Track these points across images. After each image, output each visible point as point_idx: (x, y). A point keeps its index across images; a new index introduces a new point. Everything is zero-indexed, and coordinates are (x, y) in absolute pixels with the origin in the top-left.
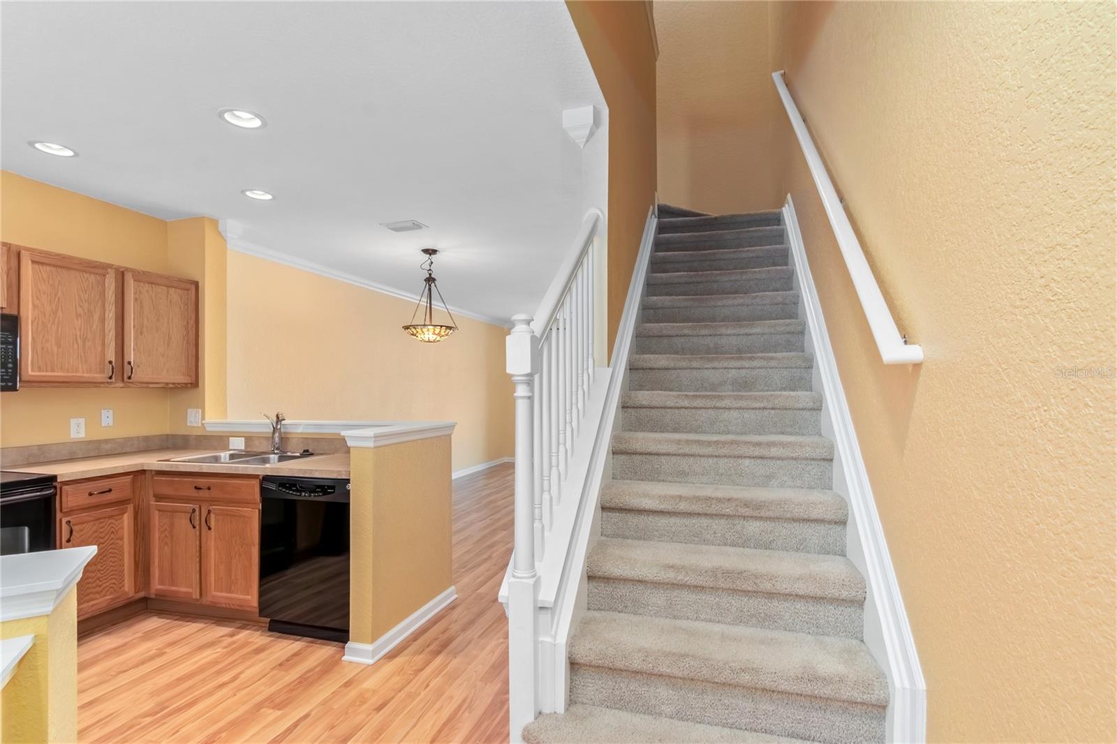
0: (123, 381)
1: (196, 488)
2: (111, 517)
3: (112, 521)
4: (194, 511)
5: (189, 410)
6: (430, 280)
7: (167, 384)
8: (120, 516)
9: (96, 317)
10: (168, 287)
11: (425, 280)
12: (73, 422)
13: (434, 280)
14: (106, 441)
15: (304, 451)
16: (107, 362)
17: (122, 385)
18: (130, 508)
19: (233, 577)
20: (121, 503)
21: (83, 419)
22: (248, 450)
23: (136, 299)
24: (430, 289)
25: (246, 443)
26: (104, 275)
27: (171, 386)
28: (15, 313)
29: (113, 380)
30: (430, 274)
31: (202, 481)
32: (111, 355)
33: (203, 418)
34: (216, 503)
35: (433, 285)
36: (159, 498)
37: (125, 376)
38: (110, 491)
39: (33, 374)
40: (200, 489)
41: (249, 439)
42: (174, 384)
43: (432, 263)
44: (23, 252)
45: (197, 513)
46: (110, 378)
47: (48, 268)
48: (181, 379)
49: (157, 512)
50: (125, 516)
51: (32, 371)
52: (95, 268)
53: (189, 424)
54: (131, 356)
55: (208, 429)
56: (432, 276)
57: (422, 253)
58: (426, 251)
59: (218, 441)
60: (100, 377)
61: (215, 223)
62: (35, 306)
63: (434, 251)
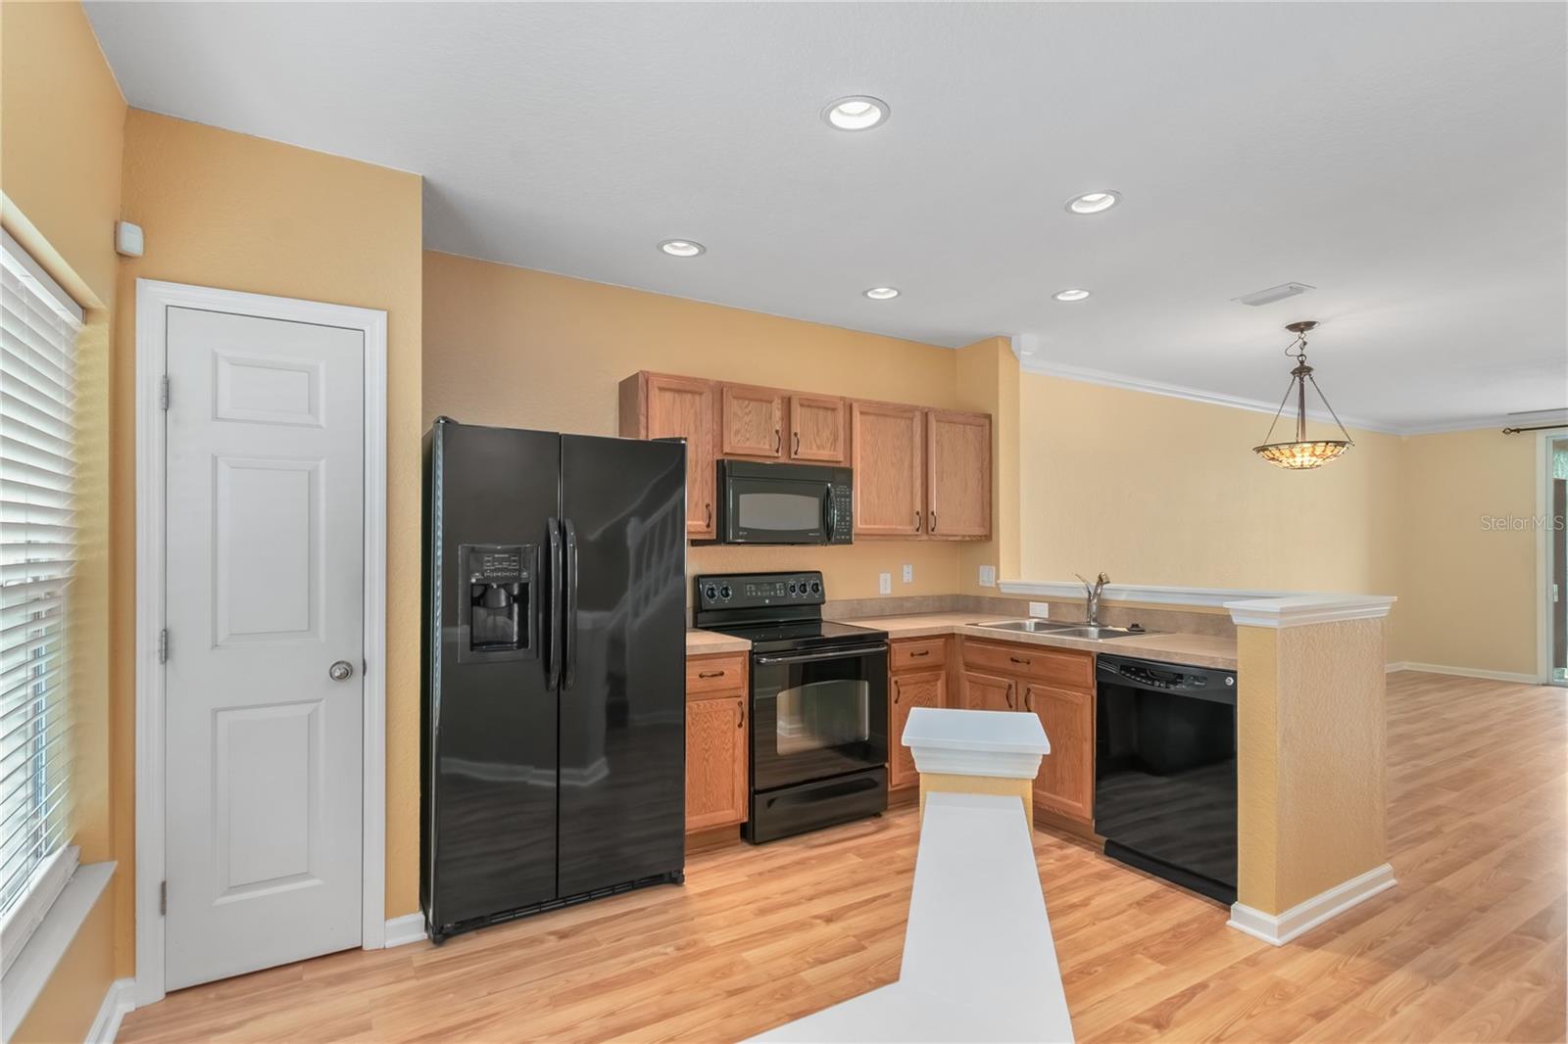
0: (927, 533)
1: (1012, 660)
2: (927, 682)
3: (927, 686)
4: (1010, 686)
5: (981, 567)
6: (1302, 371)
7: (964, 536)
8: (935, 681)
9: (907, 464)
10: (964, 424)
11: (1293, 373)
12: (882, 576)
13: (1309, 370)
14: (907, 599)
15: (1133, 626)
16: (915, 514)
17: (925, 537)
18: (943, 674)
19: (1058, 775)
20: (936, 667)
21: (889, 574)
22: (1053, 619)
23: (937, 442)
24: (1302, 386)
25: (1050, 610)
26: (912, 419)
27: (968, 539)
28: (848, 466)
29: (920, 532)
30: (1302, 362)
31: (1019, 653)
32: (918, 507)
33: (997, 577)
34: (1035, 681)
35: (1306, 378)
36: (969, 666)
37: (930, 529)
38: (927, 653)
39: (862, 526)
40: (1017, 661)
41: (1054, 605)
42: (969, 536)
43: (1305, 343)
44: (854, 404)
45: (1013, 690)
46: (918, 530)
47: (872, 418)
48: (977, 531)
49: (968, 683)
50: (939, 683)
51: (861, 524)
52: (903, 412)
53: (981, 583)
54: (934, 507)
55: (1004, 590)
56: (1306, 364)
57: (1288, 330)
58: (1294, 327)
59: (1016, 605)
60: (910, 529)
61: (1008, 340)
62: (862, 458)
63: (1309, 325)
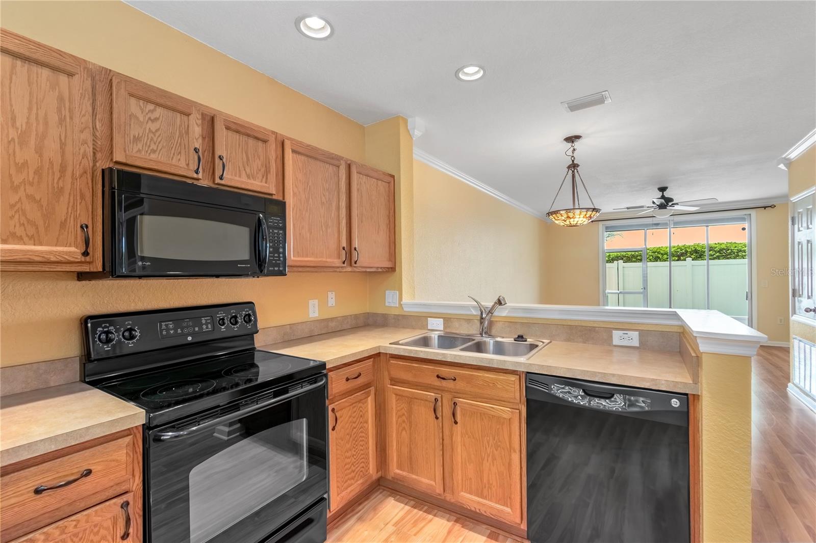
0: (351, 265)
1: (438, 377)
2: (360, 401)
3: (360, 405)
4: (436, 400)
5: (387, 292)
6: (573, 167)
7: (378, 268)
8: (366, 400)
9: (334, 204)
10: (377, 179)
11: (568, 167)
12: (311, 302)
13: (577, 166)
14: (332, 319)
15: (519, 337)
16: (341, 248)
17: (349, 269)
18: (372, 389)
19: (485, 480)
20: (367, 386)
21: (317, 300)
22: (448, 330)
23: (358, 190)
24: (574, 177)
25: (444, 324)
26: (338, 167)
27: (380, 270)
28: (281, 199)
29: (345, 265)
30: (573, 161)
31: (445, 371)
32: (344, 243)
33: (401, 299)
34: (461, 396)
35: (575, 172)
36: (395, 381)
37: (353, 263)
38: (359, 375)
39: (295, 259)
40: (444, 379)
41: (447, 320)
42: (381, 268)
43: (574, 151)
44: (286, 140)
45: (439, 403)
46: (344, 263)
47: (303, 158)
48: (388, 264)
49: (394, 395)
50: (369, 399)
51: (294, 256)
52: (331, 160)
53: (387, 304)
54: (356, 244)
55: (405, 309)
56: (575, 162)
57: (565, 142)
58: (568, 140)
60: (337, 262)
61: (405, 121)
62: (294, 194)
63: (578, 137)
